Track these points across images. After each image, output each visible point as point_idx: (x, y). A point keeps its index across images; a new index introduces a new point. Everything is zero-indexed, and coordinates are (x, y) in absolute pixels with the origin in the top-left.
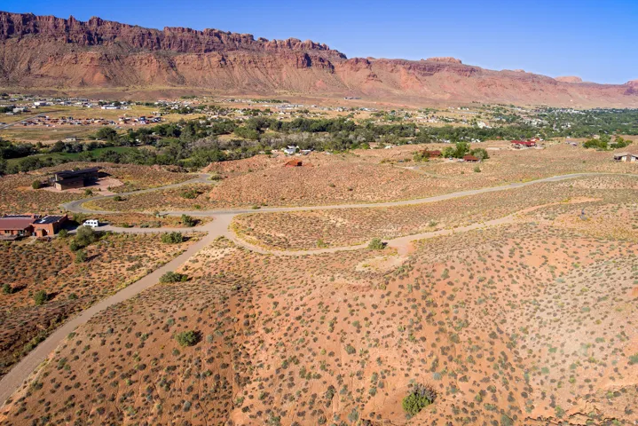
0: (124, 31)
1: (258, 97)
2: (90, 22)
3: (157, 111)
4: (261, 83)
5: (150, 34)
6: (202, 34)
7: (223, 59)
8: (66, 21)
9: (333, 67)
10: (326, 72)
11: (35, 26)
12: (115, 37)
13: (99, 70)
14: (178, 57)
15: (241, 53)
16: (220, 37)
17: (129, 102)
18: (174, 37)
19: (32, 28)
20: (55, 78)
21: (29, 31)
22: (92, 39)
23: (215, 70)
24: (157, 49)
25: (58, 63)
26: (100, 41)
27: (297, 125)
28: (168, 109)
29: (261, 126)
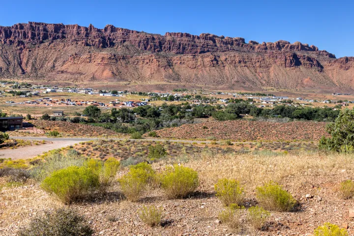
0: (132, 37)
2: (106, 29)
3: (147, 98)
4: (249, 81)
5: (153, 39)
6: (198, 38)
7: (215, 59)
8: (86, 29)
9: (322, 67)
10: (314, 71)
11: (63, 33)
12: (124, 41)
13: (108, 68)
14: (175, 58)
15: (232, 54)
16: (214, 42)
17: (126, 92)
18: (174, 41)
19: (60, 35)
20: (72, 74)
21: (58, 37)
22: (106, 43)
23: (208, 69)
24: (158, 51)
25: (76, 62)
26: (112, 44)
27: (278, 112)
28: (157, 97)
29: (241, 112)
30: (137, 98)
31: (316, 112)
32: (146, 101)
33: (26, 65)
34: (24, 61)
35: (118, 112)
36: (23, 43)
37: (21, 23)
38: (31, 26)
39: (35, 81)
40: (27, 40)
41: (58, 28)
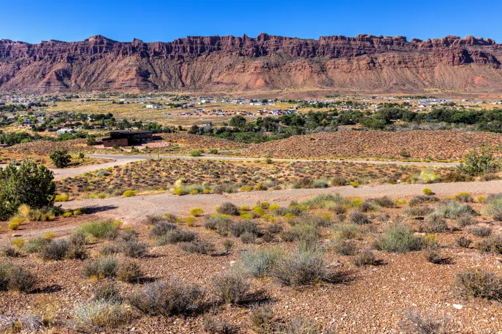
0: (285, 44)
1: (401, 95)
2: (259, 38)
3: (295, 106)
4: (410, 83)
5: (307, 44)
6: (354, 40)
7: (372, 62)
8: (240, 39)
9: (499, 63)
10: (488, 68)
12: (278, 49)
13: (261, 76)
14: (329, 63)
15: (391, 54)
16: (372, 42)
17: (276, 100)
18: (328, 45)
19: (216, 47)
20: (226, 84)
22: (259, 52)
23: (364, 72)
24: (312, 57)
25: (230, 72)
26: (265, 53)
27: (435, 116)
28: (306, 104)
29: (392, 118)
30: (286, 106)
31: (481, 114)
32: (295, 109)
33: (186, 78)
34: (184, 74)
35: (262, 122)
36: (182, 57)
37: (181, 38)
38: (190, 40)
39: (193, 93)
40: (186, 54)
41: (214, 40)
